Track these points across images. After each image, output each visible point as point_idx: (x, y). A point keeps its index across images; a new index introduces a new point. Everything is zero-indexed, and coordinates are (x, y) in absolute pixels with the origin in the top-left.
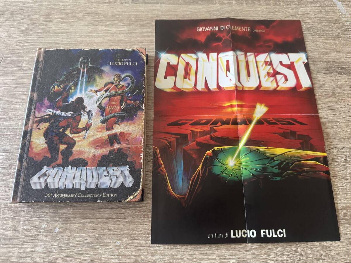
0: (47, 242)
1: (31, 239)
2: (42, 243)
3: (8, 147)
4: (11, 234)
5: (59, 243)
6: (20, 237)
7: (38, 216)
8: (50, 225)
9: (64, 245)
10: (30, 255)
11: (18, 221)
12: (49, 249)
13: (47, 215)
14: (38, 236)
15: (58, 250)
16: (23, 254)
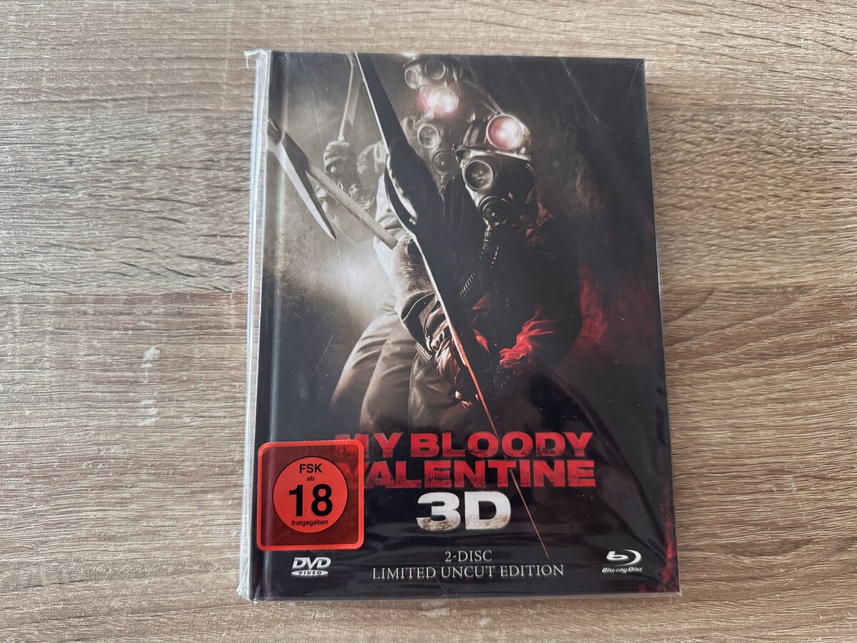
0: (166, 397)
1: (117, 392)
2: (150, 402)
3: (16, 127)
4: (54, 379)
5: (201, 400)
6: (82, 386)
7: (129, 324)
8: (170, 349)
9: (218, 405)
10: (118, 436)
11: (69, 343)
12: (173, 417)
13: (156, 322)
14: (136, 382)
15: (202, 419)
16: (95, 434)
